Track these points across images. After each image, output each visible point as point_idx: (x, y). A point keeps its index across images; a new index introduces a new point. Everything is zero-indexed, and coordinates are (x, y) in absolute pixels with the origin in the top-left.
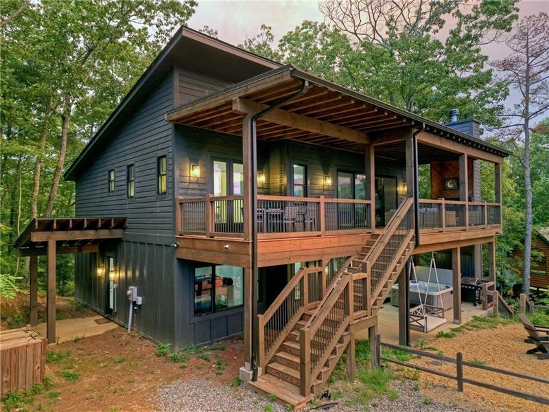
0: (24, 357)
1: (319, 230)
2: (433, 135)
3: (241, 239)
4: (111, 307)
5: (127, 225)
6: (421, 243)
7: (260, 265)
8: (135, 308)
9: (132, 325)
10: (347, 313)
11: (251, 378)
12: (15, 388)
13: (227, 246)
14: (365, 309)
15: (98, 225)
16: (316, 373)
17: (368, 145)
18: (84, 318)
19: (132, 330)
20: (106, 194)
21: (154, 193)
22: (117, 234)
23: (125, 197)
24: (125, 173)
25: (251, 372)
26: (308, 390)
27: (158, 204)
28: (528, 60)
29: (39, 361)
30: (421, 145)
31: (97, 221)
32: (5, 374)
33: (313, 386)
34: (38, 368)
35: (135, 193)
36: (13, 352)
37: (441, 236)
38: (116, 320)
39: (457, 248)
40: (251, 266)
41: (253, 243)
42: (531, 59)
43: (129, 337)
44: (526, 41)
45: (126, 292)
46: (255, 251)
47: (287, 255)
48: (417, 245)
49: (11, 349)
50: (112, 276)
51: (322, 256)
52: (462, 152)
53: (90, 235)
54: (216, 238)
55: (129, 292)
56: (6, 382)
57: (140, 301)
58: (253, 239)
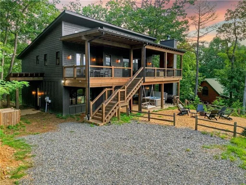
0: (13, 115)
1: (112, 77)
2: (152, 46)
3: (85, 79)
4: (38, 105)
5: (45, 75)
6: (145, 81)
7: (91, 87)
8: (48, 104)
9: (47, 110)
10: (118, 101)
11: (87, 119)
12: (11, 124)
13: (80, 81)
14: (124, 100)
15: (34, 75)
16: (107, 116)
17: (131, 49)
18: (27, 109)
19: (47, 112)
20: (35, 65)
21: (55, 64)
22: (41, 79)
23: (44, 66)
24: (44, 57)
25: (87, 118)
26: (104, 121)
27: (57, 68)
28: (199, 17)
29: (18, 117)
30: (147, 49)
31: (34, 74)
32: (8, 120)
33: (105, 120)
34: (18, 119)
35: (48, 64)
36: (10, 113)
37: (155, 79)
38: (40, 109)
39: (162, 84)
40: (88, 87)
41: (88, 80)
42: (200, 16)
43: (46, 114)
44: (199, 9)
45: (45, 99)
46: (89, 82)
47: (100, 84)
48: (144, 82)
49: (9, 112)
50: (39, 94)
51: (113, 85)
52: (165, 51)
53: (31, 79)
54: (76, 79)
55: (46, 99)
56: (8, 122)
57: (50, 101)
58: (88, 79)
